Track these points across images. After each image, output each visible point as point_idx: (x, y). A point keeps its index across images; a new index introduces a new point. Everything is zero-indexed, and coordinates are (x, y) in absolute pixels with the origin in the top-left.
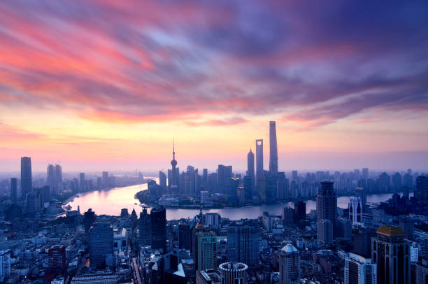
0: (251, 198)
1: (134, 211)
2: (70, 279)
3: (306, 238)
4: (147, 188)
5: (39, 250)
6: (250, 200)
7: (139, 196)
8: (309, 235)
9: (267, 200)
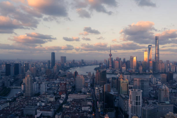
0: (146, 71)
1: (93, 74)
2: (68, 95)
3: (173, 88)
4: (99, 67)
5: (57, 85)
6: (145, 72)
7: (96, 69)
8: (175, 87)
9: (153, 72)
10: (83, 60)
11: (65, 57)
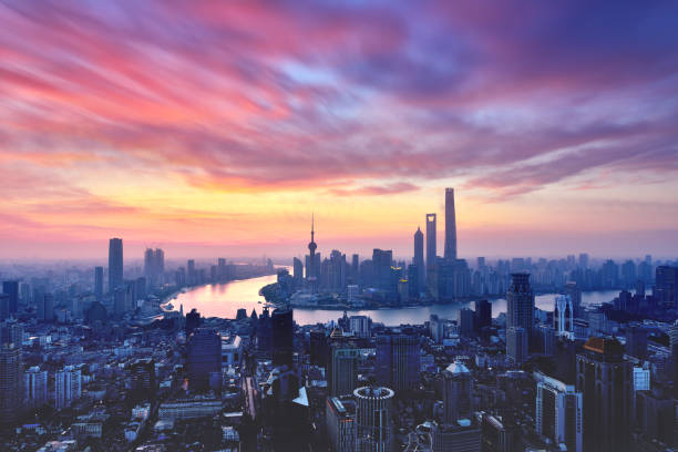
0: (418, 296)
1: (254, 313)
2: (159, 406)
3: (489, 353)
4: (276, 282)
5: (123, 365)
6: (415, 299)
7: (265, 292)
8: (495, 349)
9: (439, 298)
10: (222, 261)
11: (160, 253)
